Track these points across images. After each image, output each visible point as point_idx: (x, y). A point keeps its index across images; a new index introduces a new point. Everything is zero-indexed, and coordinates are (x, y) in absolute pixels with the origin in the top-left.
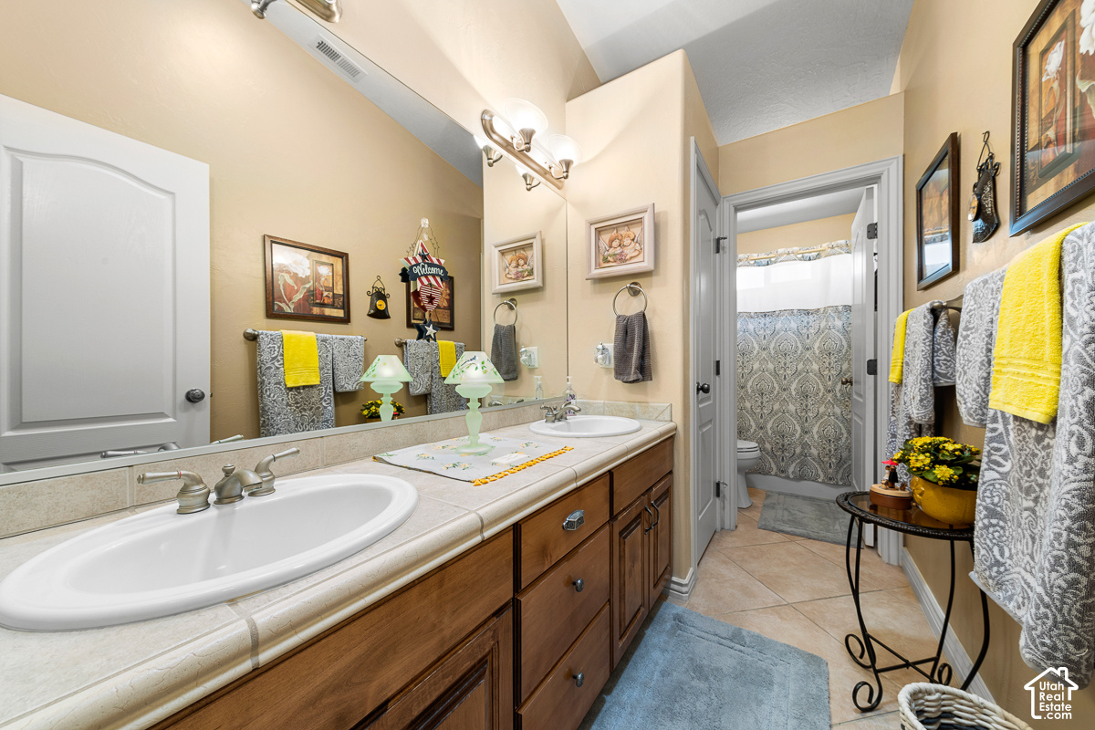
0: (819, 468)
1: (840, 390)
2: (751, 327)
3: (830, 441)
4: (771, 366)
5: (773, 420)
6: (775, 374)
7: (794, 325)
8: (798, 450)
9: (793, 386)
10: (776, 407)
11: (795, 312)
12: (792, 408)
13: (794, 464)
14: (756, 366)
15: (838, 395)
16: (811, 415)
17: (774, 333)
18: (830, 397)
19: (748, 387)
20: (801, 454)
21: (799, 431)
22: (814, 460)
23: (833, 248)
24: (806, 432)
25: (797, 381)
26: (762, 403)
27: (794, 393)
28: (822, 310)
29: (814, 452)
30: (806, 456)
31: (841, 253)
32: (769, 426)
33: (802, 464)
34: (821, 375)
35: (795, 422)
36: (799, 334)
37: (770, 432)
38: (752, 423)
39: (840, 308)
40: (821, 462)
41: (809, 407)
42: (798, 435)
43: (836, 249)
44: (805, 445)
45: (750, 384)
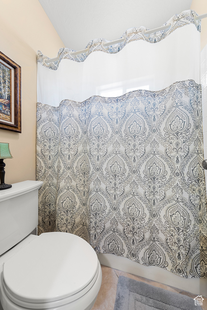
0: (167, 255)
1: (188, 173)
2: (105, 111)
3: (179, 229)
4: (122, 149)
5: (124, 201)
6: (126, 157)
7: (142, 106)
8: (147, 235)
9: (142, 168)
10: (127, 189)
11: (143, 92)
12: (141, 191)
13: (143, 250)
14: (110, 149)
15: (186, 178)
16: (158, 197)
17: (125, 116)
18: (178, 181)
19: (104, 168)
20: (150, 239)
21: (148, 215)
22: (162, 245)
23: (179, 19)
24: (154, 216)
25: (145, 163)
26: (115, 185)
27: (143, 176)
28: (167, 90)
29: (162, 236)
30: (154, 241)
31: (186, 23)
32: (121, 207)
33: (152, 250)
34: (167, 157)
35: (144, 205)
36: (146, 115)
37: (122, 213)
38: (107, 204)
39: (187, 83)
40: (169, 249)
41: (156, 190)
42: (147, 220)
43: (182, 20)
44: (153, 230)
45: (105, 166)
